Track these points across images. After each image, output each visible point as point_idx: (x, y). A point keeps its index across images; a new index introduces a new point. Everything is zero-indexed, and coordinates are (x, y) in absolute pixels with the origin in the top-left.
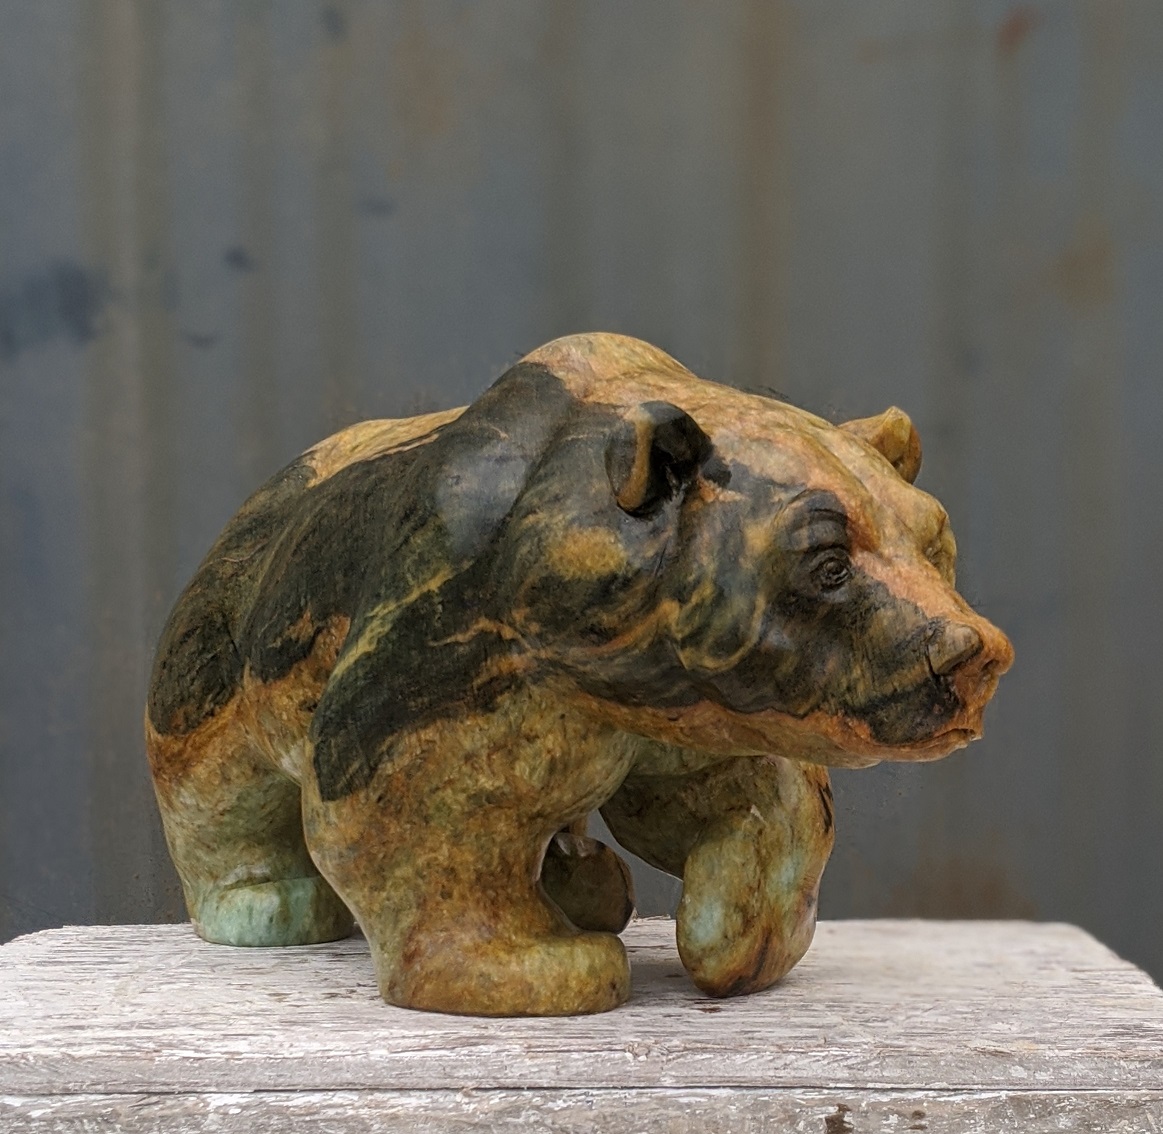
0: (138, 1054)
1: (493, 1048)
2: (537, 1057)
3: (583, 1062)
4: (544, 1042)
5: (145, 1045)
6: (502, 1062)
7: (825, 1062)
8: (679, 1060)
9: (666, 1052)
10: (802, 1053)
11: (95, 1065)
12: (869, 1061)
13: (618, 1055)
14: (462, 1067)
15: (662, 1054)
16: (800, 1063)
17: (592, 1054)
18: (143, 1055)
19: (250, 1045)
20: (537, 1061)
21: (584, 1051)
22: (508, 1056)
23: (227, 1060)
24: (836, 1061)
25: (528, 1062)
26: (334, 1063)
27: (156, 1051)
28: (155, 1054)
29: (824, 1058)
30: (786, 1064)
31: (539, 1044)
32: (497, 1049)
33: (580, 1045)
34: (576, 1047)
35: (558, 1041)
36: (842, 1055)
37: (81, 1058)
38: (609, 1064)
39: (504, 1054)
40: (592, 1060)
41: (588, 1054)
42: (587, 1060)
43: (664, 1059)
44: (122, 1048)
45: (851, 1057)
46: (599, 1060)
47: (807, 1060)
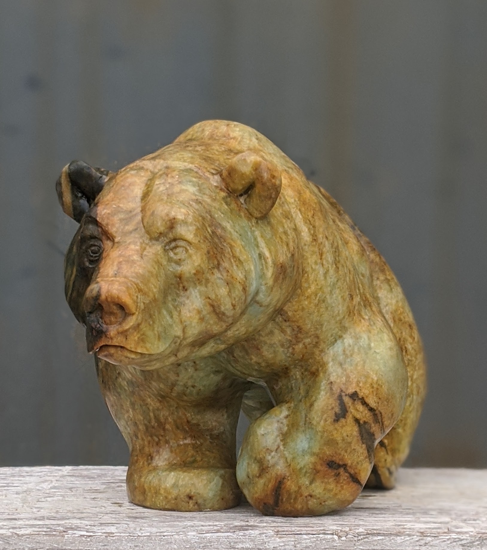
0: (54, 533)
1: (257, 532)
2: (283, 537)
3: (309, 541)
4: (286, 529)
5: (58, 528)
6: (263, 539)
7: (449, 542)
8: (365, 540)
9: (357, 535)
10: (435, 537)
11: (30, 539)
12: (474, 542)
13: (329, 537)
14: (240, 542)
15: (355, 536)
16: (434, 542)
17: (315, 536)
18: (58, 533)
19: (116, 529)
20: (284, 539)
21: (309, 534)
22: (266, 536)
23: (106, 537)
24: (455, 541)
25: (278, 540)
26: (167, 540)
27: (65, 532)
28: (64, 533)
29: (448, 539)
30: (426, 543)
31: (283, 530)
32: (260, 532)
33: (307, 531)
34: (305, 532)
35: (293, 528)
36: (459, 538)
37: (23, 535)
38: (324, 542)
39: (264, 535)
40: (315, 539)
41: (312, 536)
42: (312, 540)
43: (356, 539)
44: (45, 530)
45: (463, 539)
46: (319, 539)
47: (438, 541)
